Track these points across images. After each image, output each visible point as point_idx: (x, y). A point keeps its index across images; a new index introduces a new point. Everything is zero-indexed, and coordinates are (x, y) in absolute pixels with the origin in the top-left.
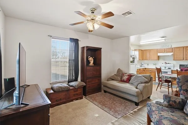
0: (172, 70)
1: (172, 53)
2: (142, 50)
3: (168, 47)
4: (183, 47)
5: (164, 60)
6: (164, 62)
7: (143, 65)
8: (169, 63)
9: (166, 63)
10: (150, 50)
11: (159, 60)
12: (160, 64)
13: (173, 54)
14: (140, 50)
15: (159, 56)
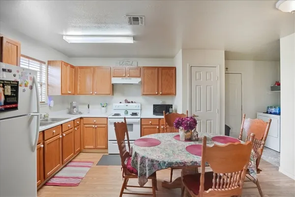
0: (141, 119)
1: (139, 80)
2: (72, 67)
3: (131, 65)
4: (158, 68)
5: (123, 94)
6: (123, 99)
7: (75, 107)
8: (132, 102)
9: (127, 102)
10: (94, 68)
11: (113, 94)
12: (115, 105)
13: (141, 82)
14: (67, 64)
15: (113, 85)
